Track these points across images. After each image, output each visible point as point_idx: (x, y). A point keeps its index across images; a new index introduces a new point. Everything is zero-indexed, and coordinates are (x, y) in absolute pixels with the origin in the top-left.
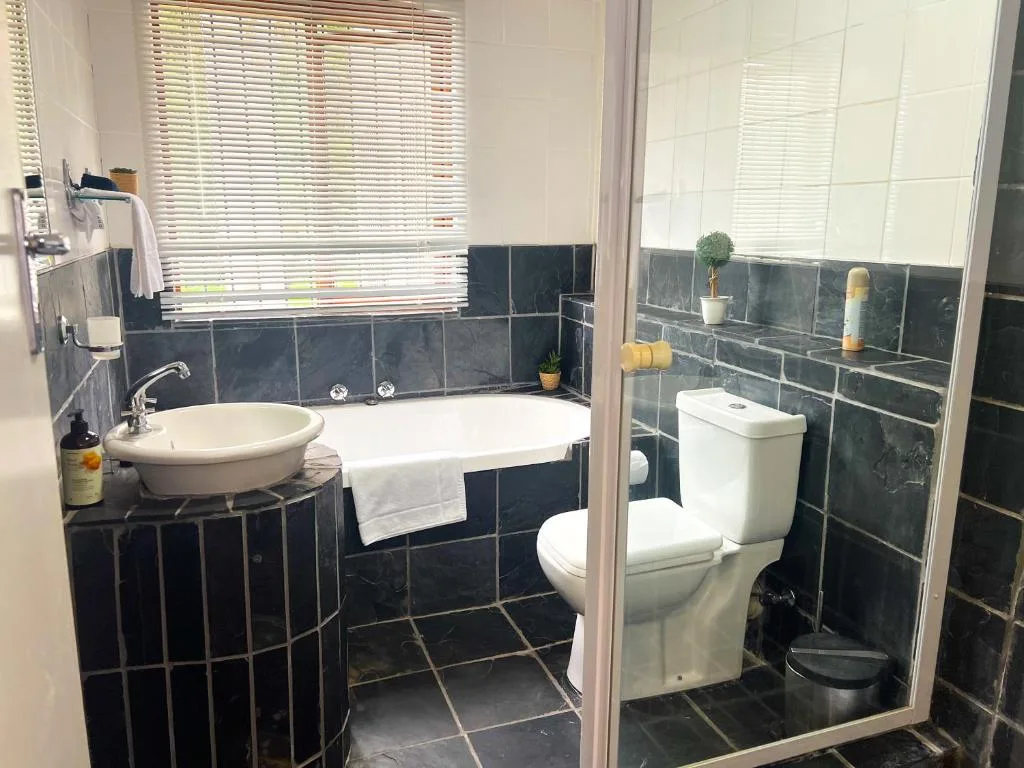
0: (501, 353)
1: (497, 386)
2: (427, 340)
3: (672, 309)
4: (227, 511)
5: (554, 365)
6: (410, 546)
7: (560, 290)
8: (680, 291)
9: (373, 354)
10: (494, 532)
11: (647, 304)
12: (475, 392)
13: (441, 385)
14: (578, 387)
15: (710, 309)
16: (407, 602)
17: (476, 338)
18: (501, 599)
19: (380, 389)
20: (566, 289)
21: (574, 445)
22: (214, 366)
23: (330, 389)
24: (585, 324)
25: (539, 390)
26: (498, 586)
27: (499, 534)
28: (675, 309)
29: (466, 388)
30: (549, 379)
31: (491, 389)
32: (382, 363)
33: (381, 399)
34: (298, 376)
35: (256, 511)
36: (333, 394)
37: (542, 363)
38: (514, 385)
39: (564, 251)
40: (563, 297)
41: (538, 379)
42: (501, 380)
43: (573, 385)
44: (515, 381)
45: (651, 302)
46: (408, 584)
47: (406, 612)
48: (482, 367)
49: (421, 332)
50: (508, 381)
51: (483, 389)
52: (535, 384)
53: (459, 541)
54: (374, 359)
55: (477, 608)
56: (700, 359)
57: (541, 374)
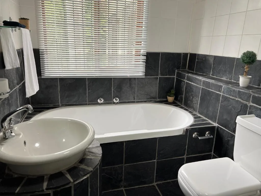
0: (154, 89)
1: (152, 100)
2: (130, 84)
3: (223, 79)
4: (43, 191)
5: (173, 94)
6: (125, 164)
7: (176, 68)
8: (227, 72)
9: (112, 88)
10: (155, 159)
11: (211, 75)
12: (145, 102)
13: (134, 99)
14: (181, 102)
15: (243, 81)
16: (122, 183)
17: (146, 84)
18: (156, 182)
19: (114, 100)
20: (178, 68)
21: (186, 129)
22: (59, 90)
23: (98, 99)
24: (186, 81)
25: (166, 102)
26: (155, 178)
27: (157, 160)
28: (224, 79)
29: (142, 100)
30: (170, 99)
31: (150, 101)
32: (115, 91)
33: (114, 103)
34: (87, 95)
35: (59, 189)
36: (99, 101)
37: (168, 93)
38: (158, 100)
39: (179, 55)
40: (177, 70)
41: (167, 98)
42: (154, 98)
43: (179, 101)
44: (158, 99)
45: (212, 75)
46: (123, 177)
47: (122, 187)
48: (148, 93)
49: (129, 81)
50: (156, 98)
51: (148, 101)
52: (165, 100)
53: (142, 162)
54: (113, 89)
55: (147, 185)
56: (242, 101)
57: (168, 97)
